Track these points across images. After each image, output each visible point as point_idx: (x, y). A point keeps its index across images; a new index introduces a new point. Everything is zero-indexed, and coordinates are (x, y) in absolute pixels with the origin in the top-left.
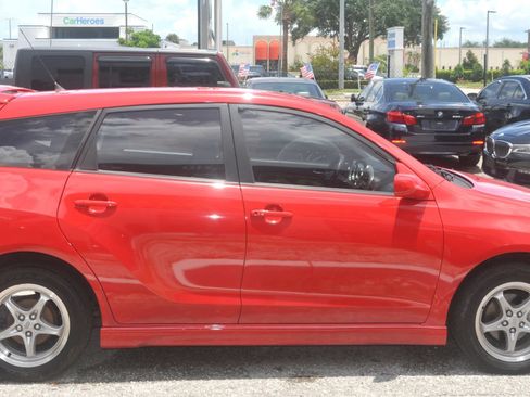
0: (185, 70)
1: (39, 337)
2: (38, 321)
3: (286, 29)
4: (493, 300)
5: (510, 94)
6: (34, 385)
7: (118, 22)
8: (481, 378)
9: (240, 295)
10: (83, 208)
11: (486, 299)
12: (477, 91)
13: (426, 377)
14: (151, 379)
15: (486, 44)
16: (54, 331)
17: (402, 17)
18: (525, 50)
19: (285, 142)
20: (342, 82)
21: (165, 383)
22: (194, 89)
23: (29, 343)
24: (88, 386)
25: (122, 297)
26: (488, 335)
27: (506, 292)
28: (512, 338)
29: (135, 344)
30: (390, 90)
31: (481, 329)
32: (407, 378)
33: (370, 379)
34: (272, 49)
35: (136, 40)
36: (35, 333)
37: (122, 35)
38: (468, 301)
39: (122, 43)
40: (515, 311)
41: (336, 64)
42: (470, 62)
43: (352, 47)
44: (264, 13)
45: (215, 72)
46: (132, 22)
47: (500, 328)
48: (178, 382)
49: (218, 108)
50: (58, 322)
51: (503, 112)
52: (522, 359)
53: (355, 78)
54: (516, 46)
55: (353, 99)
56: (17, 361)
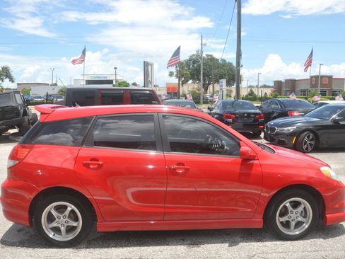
0: (140, 96)
1: (68, 226)
2: (67, 219)
3: (179, 80)
4: (285, 207)
5: (273, 106)
6: (66, 249)
7: (112, 78)
8: (278, 243)
9: (164, 207)
10: (87, 165)
11: (281, 206)
12: (259, 105)
13: (253, 243)
14: (122, 246)
15: (257, 86)
16: (75, 224)
17: (225, 75)
18: (273, 89)
19: (179, 130)
20: (202, 101)
21: (128, 248)
22: (142, 105)
23: (63, 229)
24: (92, 250)
25: (108, 207)
26: (281, 223)
27: (290, 202)
28: (293, 224)
29: (114, 230)
30: (225, 105)
31: (279, 220)
32: (244, 244)
33: (227, 245)
34: (174, 88)
35: (120, 85)
36: (66, 225)
37: (114, 83)
38: (273, 207)
39: (114, 86)
40: (294, 211)
41: (199, 94)
42: (252, 93)
43: (206, 87)
44: (171, 74)
45: (151, 98)
46: (118, 78)
47: (288, 219)
48: (135, 248)
49: (153, 115)
50: (76, 220)
51: (270, 114)
52: (297, 233)
53: (207, 100)
54: (269, 87)
55: (209, 108)
56: (57, 238)
